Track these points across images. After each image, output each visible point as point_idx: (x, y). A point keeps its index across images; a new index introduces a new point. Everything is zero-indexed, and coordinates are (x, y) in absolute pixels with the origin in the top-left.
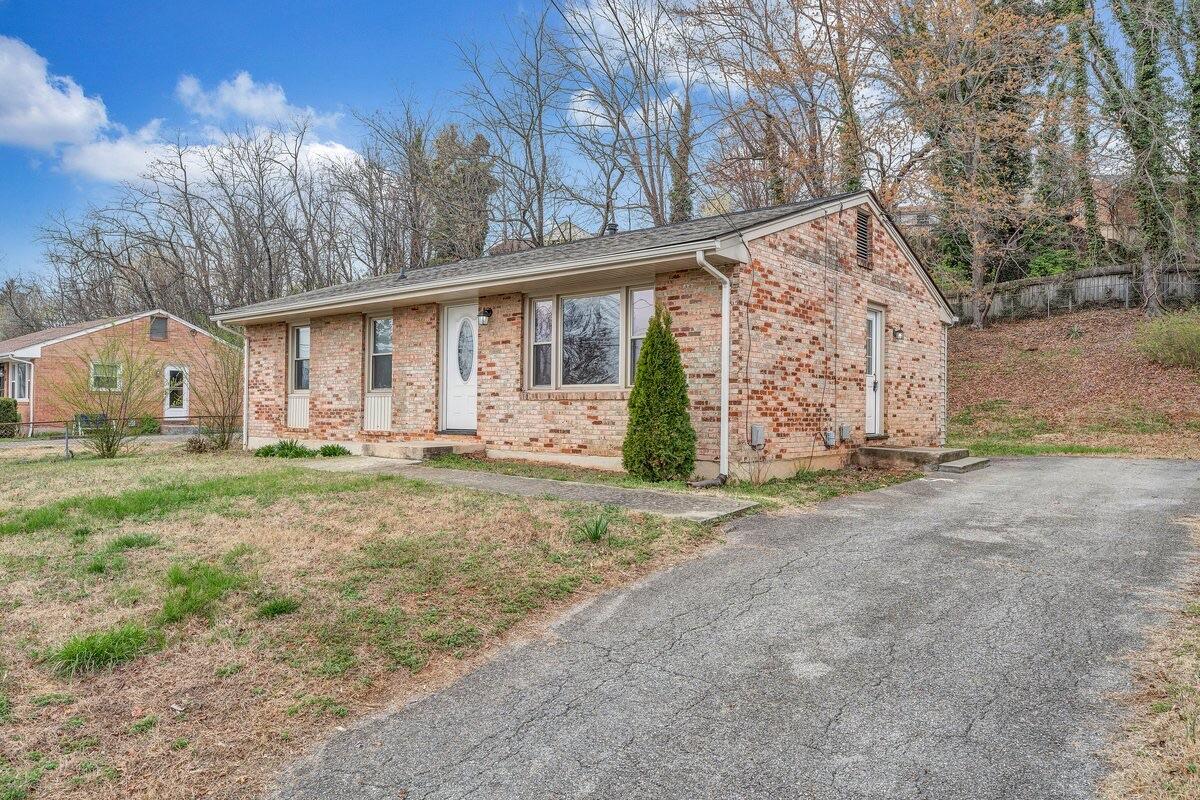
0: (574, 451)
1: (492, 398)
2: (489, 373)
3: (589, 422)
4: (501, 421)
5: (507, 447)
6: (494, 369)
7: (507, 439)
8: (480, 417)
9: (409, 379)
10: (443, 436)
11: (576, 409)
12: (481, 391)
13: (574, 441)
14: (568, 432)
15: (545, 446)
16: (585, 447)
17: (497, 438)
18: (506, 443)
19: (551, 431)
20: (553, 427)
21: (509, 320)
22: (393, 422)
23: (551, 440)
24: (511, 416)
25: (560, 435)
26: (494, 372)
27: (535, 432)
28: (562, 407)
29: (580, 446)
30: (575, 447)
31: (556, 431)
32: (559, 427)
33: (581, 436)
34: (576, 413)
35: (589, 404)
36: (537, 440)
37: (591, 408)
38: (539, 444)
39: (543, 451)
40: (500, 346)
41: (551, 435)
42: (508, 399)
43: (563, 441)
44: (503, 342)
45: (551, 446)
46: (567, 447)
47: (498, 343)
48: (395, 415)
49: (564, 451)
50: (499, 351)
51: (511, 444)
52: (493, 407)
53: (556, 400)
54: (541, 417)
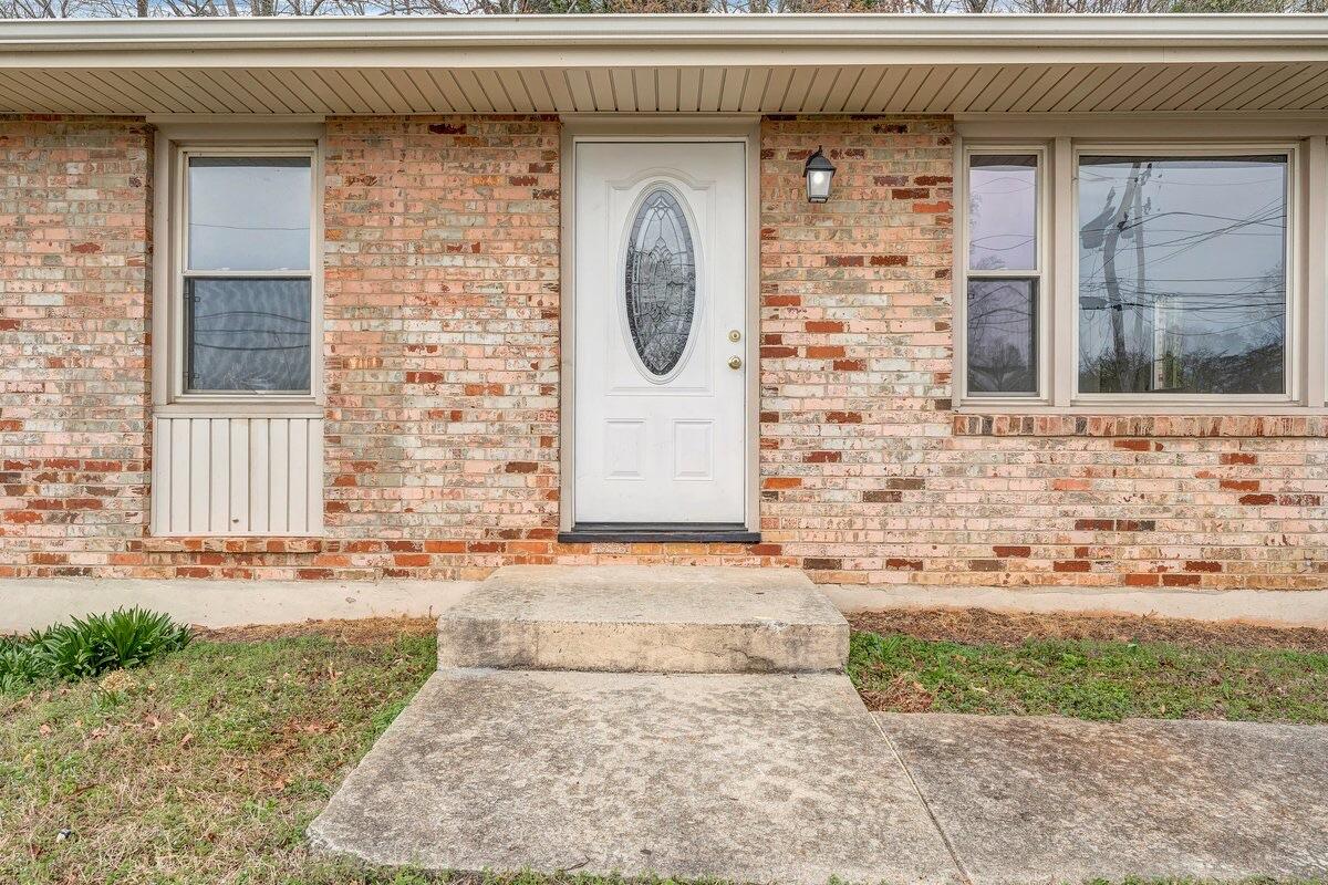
0: (1172, 580)
1: (831, 430)
2: (813, 352)
3: (1231, 498)
4: (869, 497)
5: (902, 576)
6: (835, 339)
7: (898, 552)
8: (772, 488)
9: (415, 362)
10: (594, 547)
11: (1180, 461)
12: (771, 406)
13: (1169, 552)
14: (1150, 526)
15: (1058, 567)
16: (1215, 567)
17: (858, 551)
18: (895, 564)
19: (1083, 525)
20: (1088, 512)
21: (898, 194)
22: (333, 507)
23: (1081, 552)
24: (915, 484)
25: (1115, 538)
26: (840, 351)
27: (1014, 529)
28: (1126, 455)
29: (1190, 565)
30: (1177, 568)
31: (1104, 525)
32: (1111, 512)
33: (1199, 538)
34: (1175, 471)
35: (1228, 448)
36: (1024, 552)
37: (1233, 459)
38: (1031, 562)
39: (1050, 583)
40: (867, 273)
41: (1086, 537)
42: (900, 431)
43: (1134, 553)
44: (877, 261)
45: (1085, 567)
46: (1144, 568)
47: (857, 261)
48: (344, 481)
49: (1133, 580)
50: (860, 287)
51: (918, 566)
52: (834, 457)
53: (1107, 435)
54: (1039, 484)
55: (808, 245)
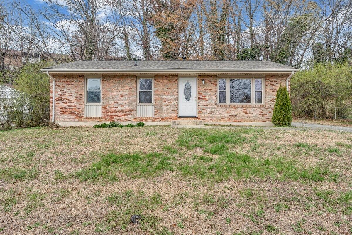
0: (238, 121)
1: (205, 107)
2: (203, 99)
3: (244, 113)
4: (209, 113)
5: (212, 121)
6: (205, 98)
7: (211, 119)
8: (199, 112)
9: (163, 100)
10: (181, 118)
11: (239, 110)
12: (199, 104)
13: (238, 119)
14: (236, 116)
15: (227, 120)
16: (243, 120)
17: (207, 119)
18: (211, 120)
19: (230, 116)
20: (230, 115)
21: (212, 83)
22: (155, 114)
23: (229, 118)
24: (213, 112)
25: (233, 117)
26: (206, 99)
27: (223, 116)
28: (234, 109)
29: (240, 120)
30: (239, 120)
31: (232, 116)
32: (232, 115)
33: (241, 117)
34: (239, 111)
35: (244, 108)
36: (224, 119)
37: (244, 109)
38: (224, 120)
39: (227, 122)
40: (208, 91)
41: (230, 117)
42: (211, 107)
43: (235, 119)
44: (209, 90)
45: (230, 120)
46: (236, 120)
47: (207, 90)
48: (156, 112)
49: (235, 121)
50: (208, 92)
51: (213, 120)
52: (205, 109)
53: (232, 107)
54: (225, 112)
55: (202, 88)
